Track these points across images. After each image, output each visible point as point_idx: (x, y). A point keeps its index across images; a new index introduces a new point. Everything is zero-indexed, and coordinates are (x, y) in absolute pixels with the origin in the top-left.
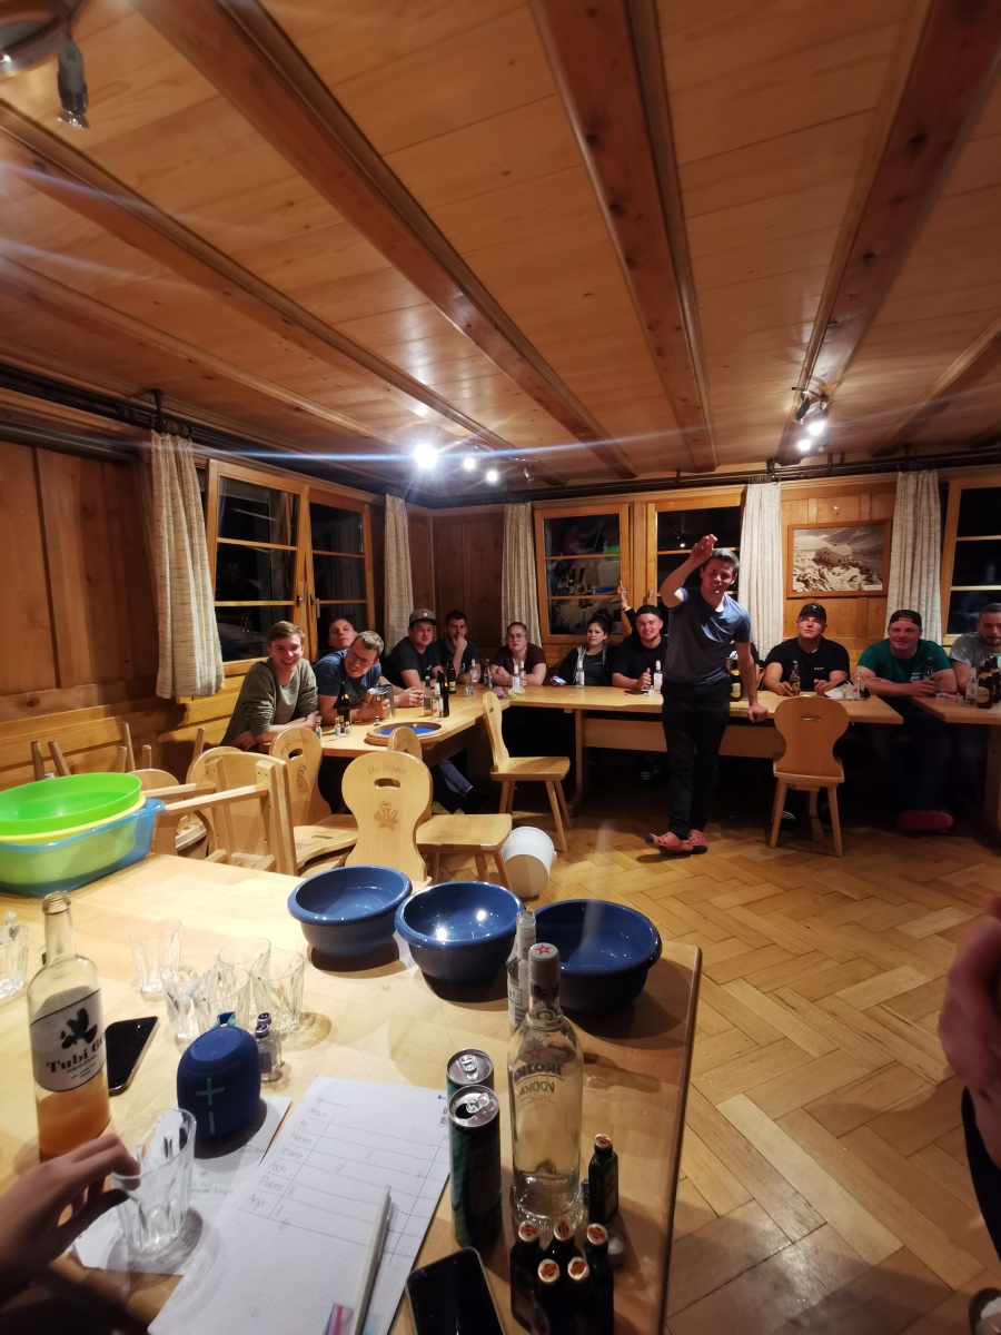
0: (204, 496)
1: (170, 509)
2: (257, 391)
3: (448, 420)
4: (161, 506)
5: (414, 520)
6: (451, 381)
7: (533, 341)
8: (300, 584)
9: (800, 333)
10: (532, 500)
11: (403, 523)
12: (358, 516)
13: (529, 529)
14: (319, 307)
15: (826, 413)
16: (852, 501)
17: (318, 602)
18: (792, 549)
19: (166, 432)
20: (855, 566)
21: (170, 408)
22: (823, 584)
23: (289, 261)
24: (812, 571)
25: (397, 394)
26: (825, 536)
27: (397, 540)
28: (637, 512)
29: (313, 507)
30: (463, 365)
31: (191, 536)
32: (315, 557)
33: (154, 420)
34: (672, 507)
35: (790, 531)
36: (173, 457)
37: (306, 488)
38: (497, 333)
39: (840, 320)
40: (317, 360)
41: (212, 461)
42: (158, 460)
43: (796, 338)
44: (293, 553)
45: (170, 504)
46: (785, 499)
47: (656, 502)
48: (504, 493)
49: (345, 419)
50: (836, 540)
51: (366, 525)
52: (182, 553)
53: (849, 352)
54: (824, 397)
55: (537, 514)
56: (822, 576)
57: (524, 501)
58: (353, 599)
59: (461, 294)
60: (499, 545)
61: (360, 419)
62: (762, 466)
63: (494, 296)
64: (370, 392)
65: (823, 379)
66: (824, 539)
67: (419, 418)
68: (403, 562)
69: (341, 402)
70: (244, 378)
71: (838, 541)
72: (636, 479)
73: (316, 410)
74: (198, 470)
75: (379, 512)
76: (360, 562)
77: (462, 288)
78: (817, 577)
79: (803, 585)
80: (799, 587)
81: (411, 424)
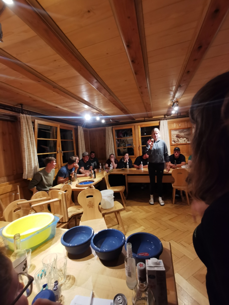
0: (34, 128)
1: (26, 132)
2: (47, 104)
3: (93, 109)
4: (23, 132)
5: (85, 131)
6: (93, 100)
7: (113, 91)
8: (58, 148)
9: (172, 88)
10: (112, 126)
11: (82, 132)
12: (71, 131)
13: (111, 132)
14: (62, 85)
15: (178, 105)
16: (183, 123)
17: (63, 152)
18: (171, 135)
19: (24, 114)
20: (185, 137)
21: (25, 108)
22: (178, 142)
23: (54, 74)
24: (176, 139)
25: (81, 104)
26: (178, 131)
27: (81, 136)
28: (136, 128)
29: (60, 129)
30: (96, 97)
31: (31, 138)
32: (61, 141)
33: (21, 111)
34: (144, 126)
35: (170, 131)
36: (26, 120)
37: (59, 125)
38: (104, 89)
39: (182, 85)
40: (61, 96)
41: (36, 120)
42: (22, 120)
43: (171, 89)
44: (56, 141)
45: (25, 131)
46: (169, 123)
47: (140, 125)
48: (105, 124)
49: (68, 109)
50: (180, 132)
51: (73, 133)
52: (29, 143)
53: (183, 92)
54: (177, 102)
55: (113, 129)
56: (178, 140)
57: (110, 126)
58: (71, 151)
59: (96, 81)
60: (105, 136)
61: (72, 109)
62: (163, 116)
63: (104, 81)
64: (74, 103)
65: (177, 98)
66: (178, 132)
67: (86, 109)
68: (82, 141)
69: (67, 105)
70: (43, 101)
71: (181, 132)
72: (135, 120)
73: (61, 107)
74: (32, 122)
75: (76, 130)
76: (72, 142)
77: (97, 80)
78: (177, 141)
79: (174, 142)
80: (173, 143)
81: (84, 110)
